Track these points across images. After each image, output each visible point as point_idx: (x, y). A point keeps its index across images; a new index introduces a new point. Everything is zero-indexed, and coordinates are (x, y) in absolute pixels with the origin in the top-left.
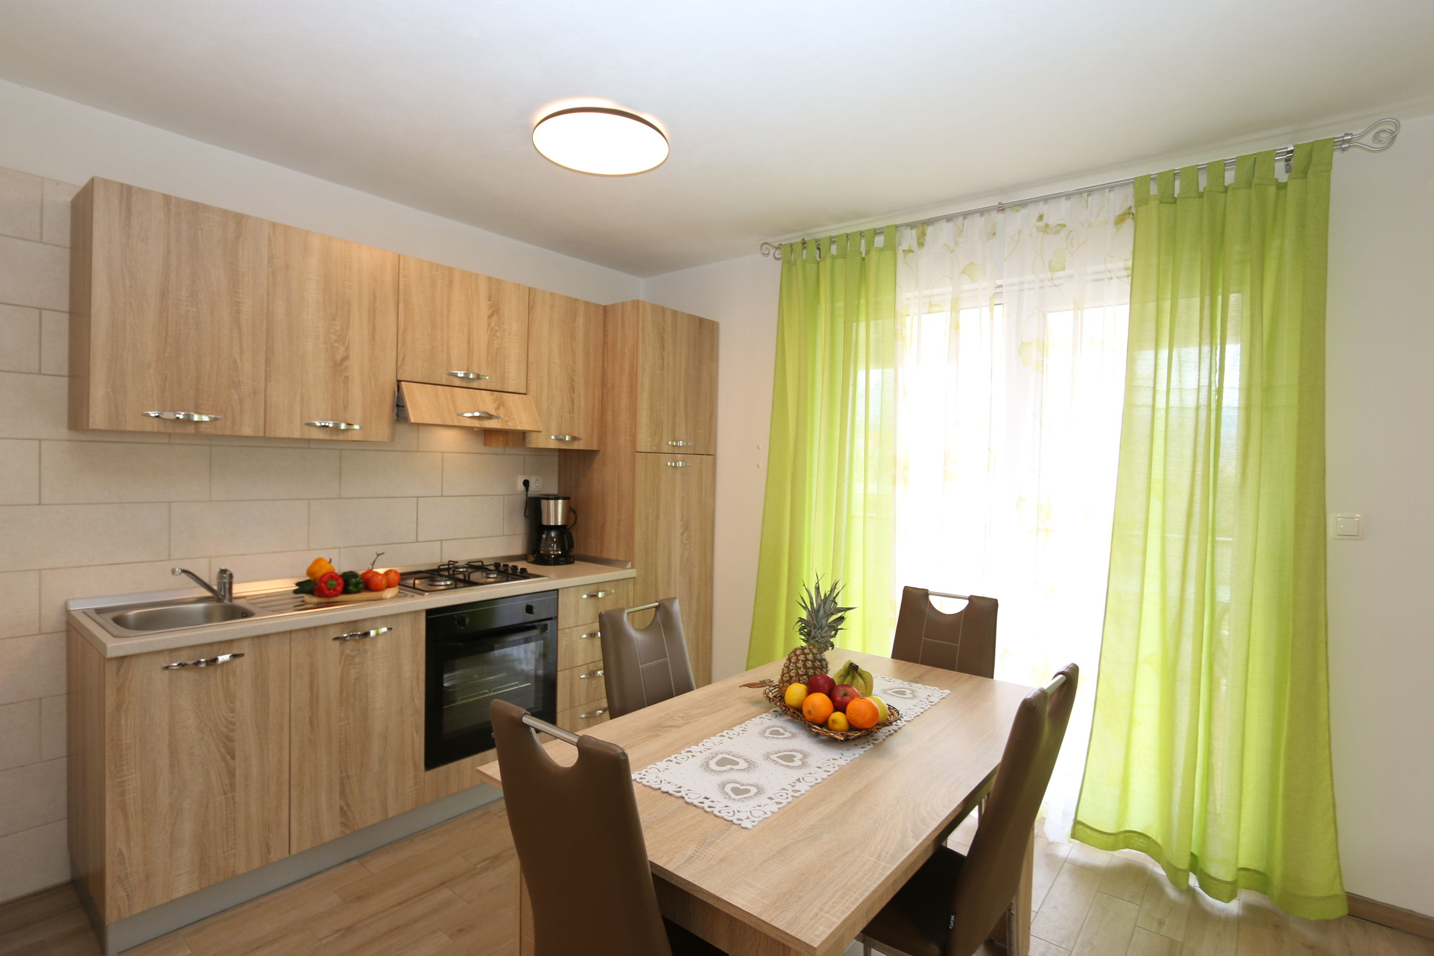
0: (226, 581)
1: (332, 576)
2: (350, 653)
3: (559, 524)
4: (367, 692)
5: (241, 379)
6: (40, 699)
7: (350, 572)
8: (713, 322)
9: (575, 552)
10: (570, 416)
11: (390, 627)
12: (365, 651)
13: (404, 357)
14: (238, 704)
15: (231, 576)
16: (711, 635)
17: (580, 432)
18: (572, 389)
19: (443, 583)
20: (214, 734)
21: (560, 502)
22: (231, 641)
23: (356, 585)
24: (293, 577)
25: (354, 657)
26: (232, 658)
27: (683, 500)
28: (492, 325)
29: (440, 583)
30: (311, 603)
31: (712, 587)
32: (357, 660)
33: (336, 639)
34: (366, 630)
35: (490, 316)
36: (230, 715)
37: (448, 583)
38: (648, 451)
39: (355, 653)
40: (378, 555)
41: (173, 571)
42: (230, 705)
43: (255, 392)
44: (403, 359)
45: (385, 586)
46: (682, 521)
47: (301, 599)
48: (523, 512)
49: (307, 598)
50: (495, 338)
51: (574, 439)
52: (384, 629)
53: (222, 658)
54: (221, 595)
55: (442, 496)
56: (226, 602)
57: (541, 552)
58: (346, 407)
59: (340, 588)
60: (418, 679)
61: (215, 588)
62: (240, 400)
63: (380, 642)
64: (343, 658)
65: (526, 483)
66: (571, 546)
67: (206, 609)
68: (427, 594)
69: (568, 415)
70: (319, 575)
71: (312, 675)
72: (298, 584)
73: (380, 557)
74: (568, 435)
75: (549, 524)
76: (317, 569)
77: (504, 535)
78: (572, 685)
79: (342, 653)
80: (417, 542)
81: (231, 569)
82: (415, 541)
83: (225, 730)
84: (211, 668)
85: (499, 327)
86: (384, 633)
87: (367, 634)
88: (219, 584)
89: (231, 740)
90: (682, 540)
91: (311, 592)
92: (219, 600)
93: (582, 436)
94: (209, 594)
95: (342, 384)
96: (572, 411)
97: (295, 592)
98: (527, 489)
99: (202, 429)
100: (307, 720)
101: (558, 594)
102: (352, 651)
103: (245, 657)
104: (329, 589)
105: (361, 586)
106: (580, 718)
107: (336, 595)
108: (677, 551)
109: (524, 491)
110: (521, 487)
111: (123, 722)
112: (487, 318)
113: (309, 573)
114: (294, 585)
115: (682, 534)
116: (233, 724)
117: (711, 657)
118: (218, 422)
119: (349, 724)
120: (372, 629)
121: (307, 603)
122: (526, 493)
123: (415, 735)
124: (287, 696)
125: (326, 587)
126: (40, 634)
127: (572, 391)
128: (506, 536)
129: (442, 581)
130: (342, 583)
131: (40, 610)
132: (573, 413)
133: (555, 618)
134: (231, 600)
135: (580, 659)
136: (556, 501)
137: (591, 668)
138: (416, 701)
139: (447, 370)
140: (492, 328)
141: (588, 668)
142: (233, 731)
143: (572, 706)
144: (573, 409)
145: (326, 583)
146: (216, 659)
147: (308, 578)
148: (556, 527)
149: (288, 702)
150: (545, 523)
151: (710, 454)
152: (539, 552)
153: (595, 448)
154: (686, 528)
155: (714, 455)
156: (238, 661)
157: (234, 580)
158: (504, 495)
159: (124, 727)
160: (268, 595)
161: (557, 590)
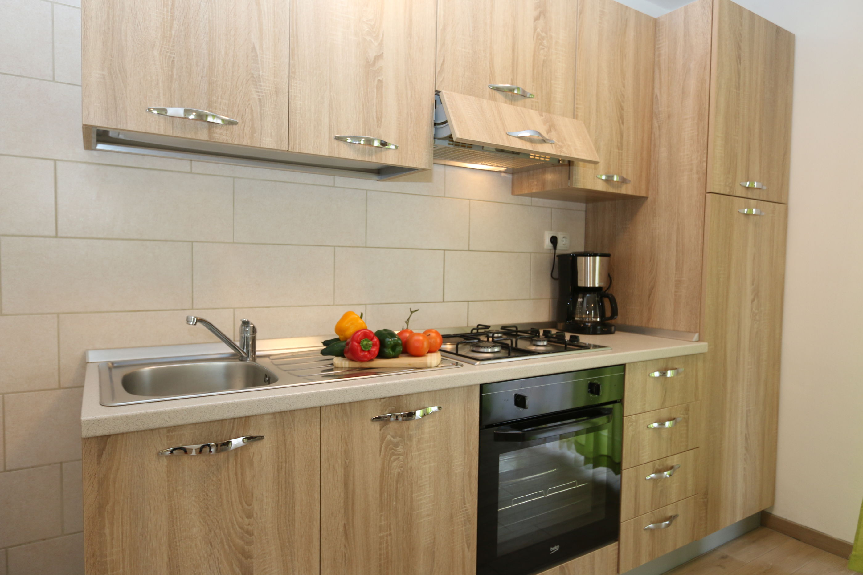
0: (249, 335)
1: (367, 335)
2: (392, 439)
3: (597, 285)
4: (412, 492)
5: (261, 73)
6: (61, 463)
7: (385, 330)
8: (790, 34)
9: (619, 320)
10: (619, 153)
11: (440, 406)
12: (410, 437)
13: (444, 61)
14: (256, 506)
15: (254, 330)
16: (777, 429)
17: (629, 174)
18: (621, 119)
19: (490, 350)
20: (226, 547)
21: (598, 258)
22: (246, 419)
23: (394, 347)
24: (319, 335)
25: (396, 445)
26: (245, 441)
27: (754, 259)
28: (538, 30)
29: (485, 350)
30: (342, 368)
31: (779, 370)
32: (400, 449)
33: (374, 419)
34: (411, 410)
35: (537, 19)
36: (247, 521)
37: (496, 349)
38: (722, 192)
39: (398, 439)
40: (412, 312)
41: (188, 321)
42: (246, 506)
43: (277, 92)
44: (443, 64)
45: (427, 351)
46: (753, 285)
47: (330, 362)
48: (549, 273)
49: (338, 361)
50: (541, 47)
51: (624, 181)
52: (435, 408)
53: (237, 442)
54: (244, 352)
55: (469, 250)
56: (249, 360)
57: (576, 319)
58: (379, 120)
59: (375, 350)
60: (470, 475)
61: (238, 344)
62: (260, 99)
63: (428, 425)
64: (384, 445)
65: (554, 240)
66: (615, 312)
67: (228, 368)
68: (478, 363)
69: (617, 150)
70: (350, 331)
71: (347, 467)
72: (325, 343)
73: (414, 314)
74: (616, 175)
75: (586, 286)
76: (346, 324)
77: (530, 299)
78: (637, 487)
79: (383, 439)
80: (443, 302)
81: (254, 321)
82: (442, 300)
83: (240, 542)
84: (222, 455)
85: (546, 34)
86: (434, 413)
87: (411, 415)
88: (242, 338)
89: (248, 556)
90: (752, 309)
91: (341, 354)
92: (242, 359)
93: (630, 177)
94: (231, 351)
95: (375, 90)
96: (620, 147)
97: (323, 352)
98: (555, 247)
99: (216, 136)
100: (341, 529)
101: (624, 370)
102: (394, 437)
103: (265, 441)
104: (362, 351)
105: (400, 349)
106: (645, 530)
107: (371, 360)
108: (747, 322)
109: (551, 250)
110: (547, 244)
111: (107, 531)
112: (533, 20)
113: (338, 330)
114: (322, 345)
115: (753, 301)
116: (250, 533)
117: (776, 454)
118: (235, 127)
119: (390, 534)
120: (418, 410)
121: (337, 368)
122: (554, 251)
123: (466, 549)
124: (317, 496)
125: (359, 348)
126: (60, 388)
127: (621, 122)
128: (533, 299)
129: (488, 347)
130: (378, 343)
131: (59, 361)
132: (622, 150)
133: (620, 401)
134: (254, 360)
135: (646, 455)
136: (595, 257)
137: (657, 466)
138: (467, 505)
139: (490, 82)
140: (538, 35)
141: (654, 466)
142: (250, 543)
143: (636, 514)
144: (621, 143)
145: (359, 343)
146: (228, 443)
147: (337, 337)
148: (593, 290)
149: (318, 504)
150: (580, 284)
151: (782, 202)
152: (574, 318)
153: (643, 194)
154: (756, 293)
155: (785, 204)
156: (256, 446)
157: (258, 335)
158: (531, 253)
159: (108, 538)
160: (293, 355)
161: (624, 365)
